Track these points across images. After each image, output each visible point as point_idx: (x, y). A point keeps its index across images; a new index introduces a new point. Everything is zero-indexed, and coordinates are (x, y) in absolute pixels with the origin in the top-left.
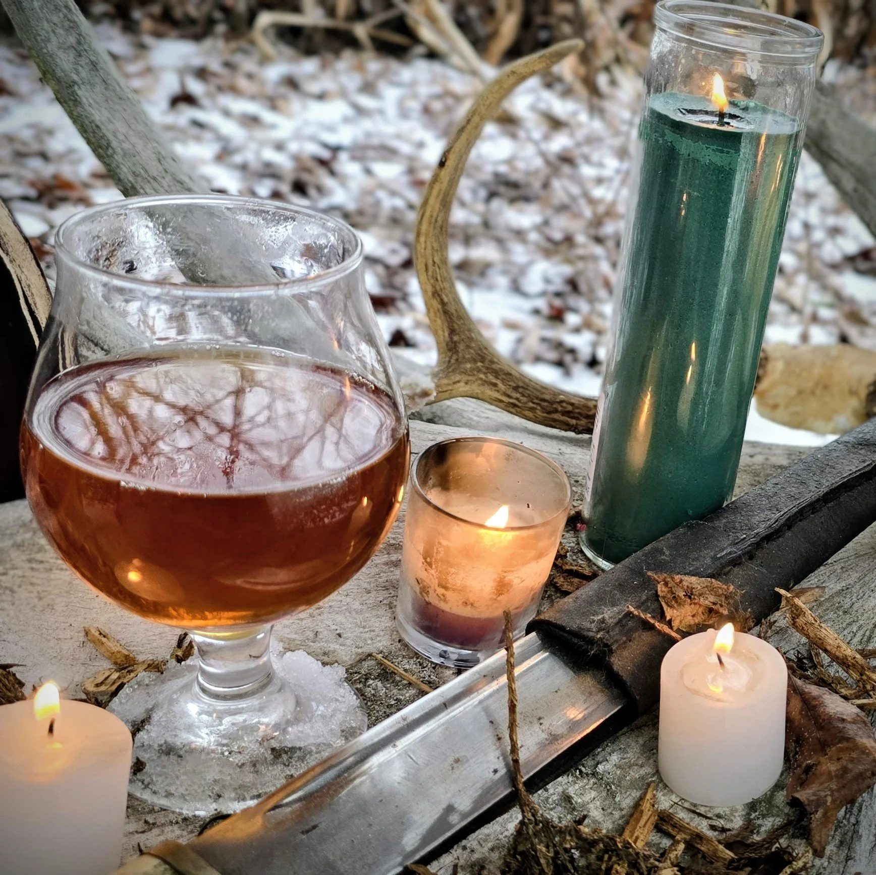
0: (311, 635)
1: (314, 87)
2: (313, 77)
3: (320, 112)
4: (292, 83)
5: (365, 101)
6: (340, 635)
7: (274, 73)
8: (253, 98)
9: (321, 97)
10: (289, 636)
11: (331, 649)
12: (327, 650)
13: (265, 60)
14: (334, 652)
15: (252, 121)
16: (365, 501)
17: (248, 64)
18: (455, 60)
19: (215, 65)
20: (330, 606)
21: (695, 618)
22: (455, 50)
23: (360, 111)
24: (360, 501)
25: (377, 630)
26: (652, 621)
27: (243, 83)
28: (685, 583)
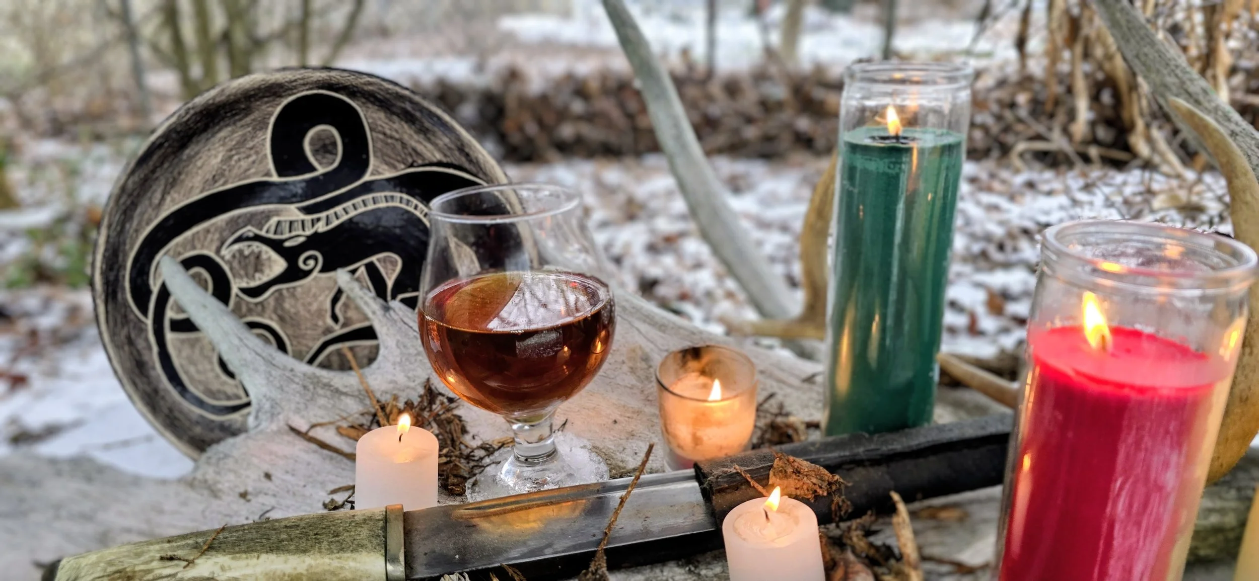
0: (622, 449)
1: (1045, 187)
2: (1047, 181)
3: (1044, 202)
4: (1031, 185)
5: (1082, 196)
6: (636, 453)
7: (1019, 180)
8: (1000, 194)
9: (1050, 193)
10: (610, 447)
11: (627, 459)
12: (624, 459)
13: (1017, 171)
14: (628, 461)
15: (995, 208)
16: (566, 349)
17: (1005, 174)
18: (1165, 168)
19: (984, 176)
20: (640, 436)
21: (797, 491)
22: (1166, 161)
23: (1075, 203)
24: (563, 348)
25: (658, 456)
26: (749, 480)
27: (996, 185)
28: (796, 464)
